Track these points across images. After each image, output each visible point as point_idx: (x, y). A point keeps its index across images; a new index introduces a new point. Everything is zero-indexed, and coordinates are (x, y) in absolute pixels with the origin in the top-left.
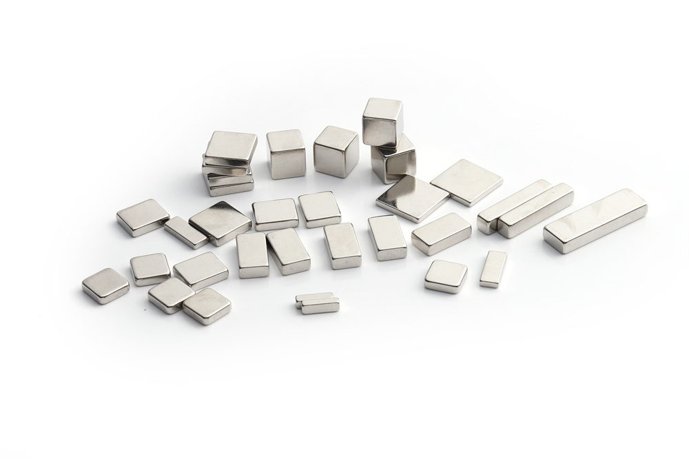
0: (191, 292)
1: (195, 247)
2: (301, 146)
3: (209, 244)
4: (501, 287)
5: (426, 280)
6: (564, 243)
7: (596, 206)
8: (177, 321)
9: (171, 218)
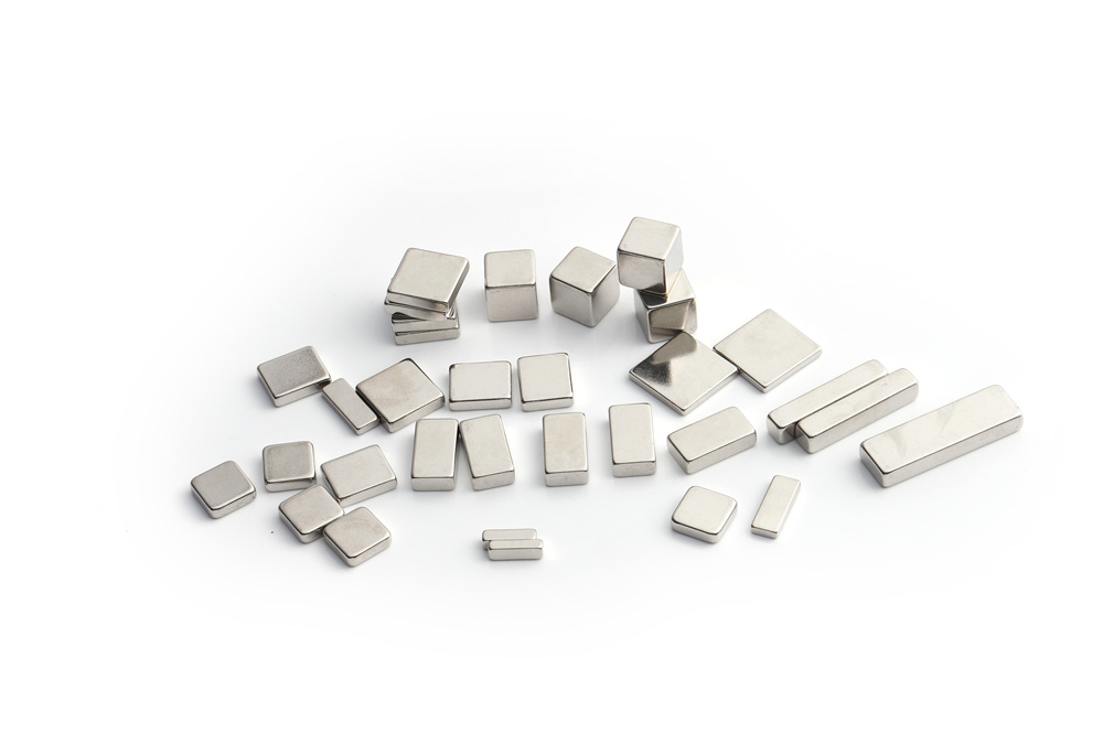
0: (338, 512)
1: (358, 432)
2: (530, 280)
3: (380, 427)
4: (780, 538)
5: (673, 519)
6: (884, 473)
7: (944, 413)
8: (313, 554)
9: (333, 380)
